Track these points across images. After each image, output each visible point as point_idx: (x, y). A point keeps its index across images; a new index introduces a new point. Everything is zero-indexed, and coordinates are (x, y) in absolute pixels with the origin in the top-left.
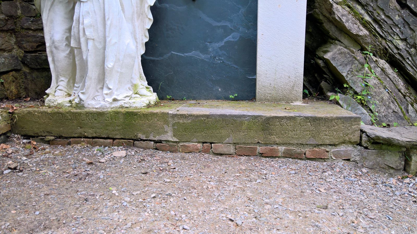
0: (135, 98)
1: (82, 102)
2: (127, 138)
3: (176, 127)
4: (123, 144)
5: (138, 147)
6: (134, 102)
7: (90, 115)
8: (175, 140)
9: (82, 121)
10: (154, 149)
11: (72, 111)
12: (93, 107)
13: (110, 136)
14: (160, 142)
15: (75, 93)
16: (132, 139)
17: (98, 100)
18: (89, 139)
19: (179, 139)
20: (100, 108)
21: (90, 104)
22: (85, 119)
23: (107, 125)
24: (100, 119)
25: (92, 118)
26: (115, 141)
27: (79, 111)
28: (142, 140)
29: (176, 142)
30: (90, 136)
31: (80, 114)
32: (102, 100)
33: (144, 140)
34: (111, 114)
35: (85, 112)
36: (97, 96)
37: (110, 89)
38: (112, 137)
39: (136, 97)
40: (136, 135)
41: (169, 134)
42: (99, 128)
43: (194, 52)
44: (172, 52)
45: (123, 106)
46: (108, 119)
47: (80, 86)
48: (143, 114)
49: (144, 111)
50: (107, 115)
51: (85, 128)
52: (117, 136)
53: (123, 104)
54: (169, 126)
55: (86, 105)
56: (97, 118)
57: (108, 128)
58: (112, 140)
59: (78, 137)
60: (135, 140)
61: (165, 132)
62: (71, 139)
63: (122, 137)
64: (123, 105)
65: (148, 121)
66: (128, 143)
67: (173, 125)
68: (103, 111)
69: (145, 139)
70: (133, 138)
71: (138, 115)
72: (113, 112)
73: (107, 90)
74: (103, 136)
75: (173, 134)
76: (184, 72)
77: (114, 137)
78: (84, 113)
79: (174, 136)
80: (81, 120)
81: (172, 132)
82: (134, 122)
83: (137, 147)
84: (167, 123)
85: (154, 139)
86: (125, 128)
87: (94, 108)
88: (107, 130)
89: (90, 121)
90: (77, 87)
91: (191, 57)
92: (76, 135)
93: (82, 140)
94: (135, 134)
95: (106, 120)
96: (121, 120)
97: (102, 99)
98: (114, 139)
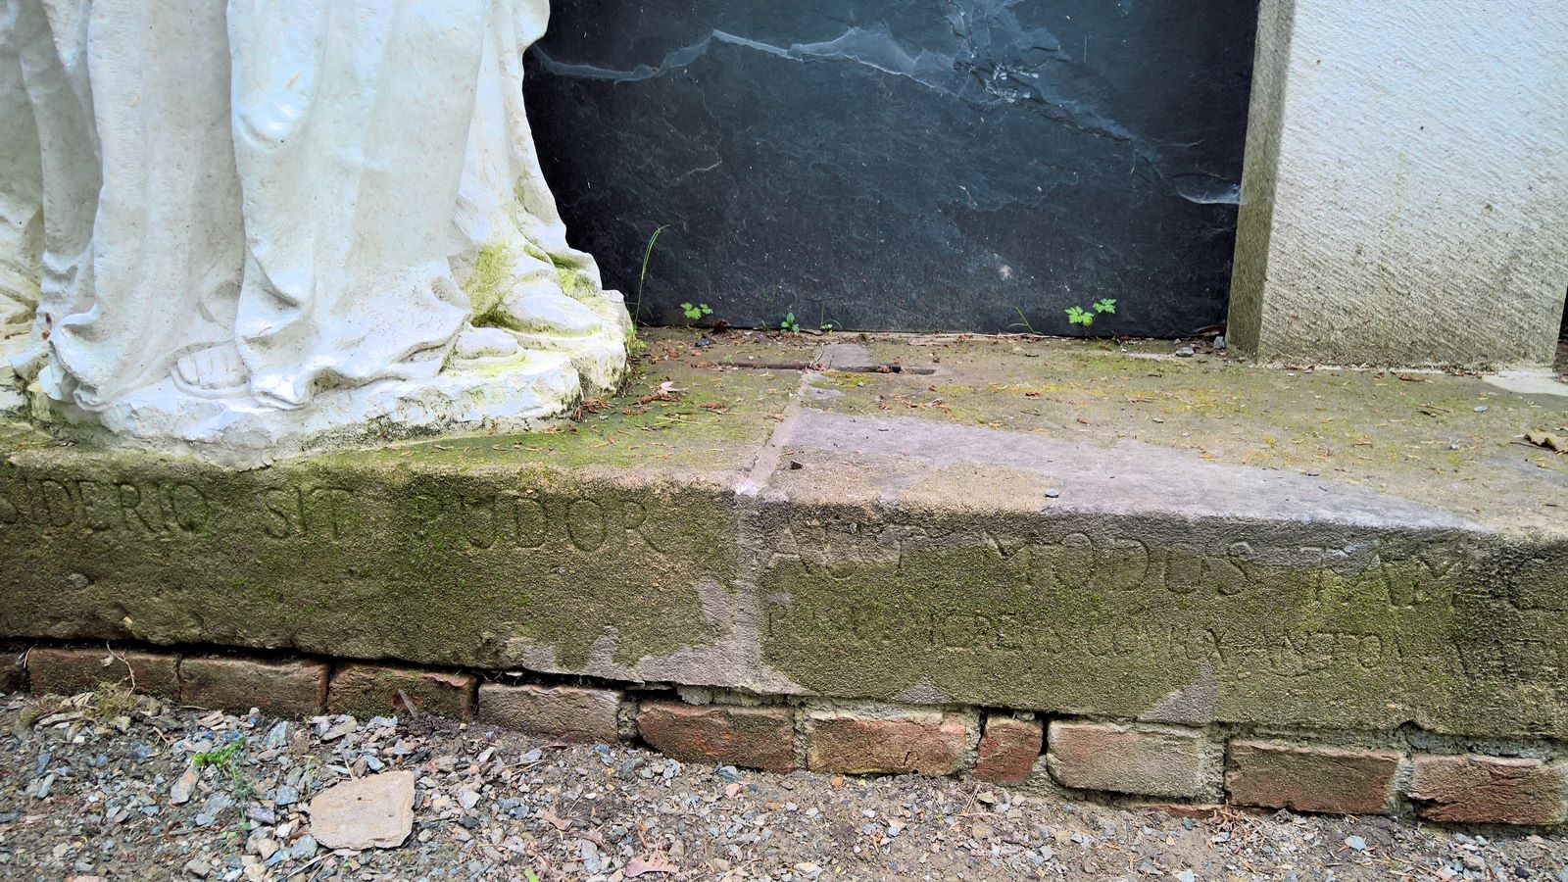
1: (85, 396)
2: (425, 656)
3: (787, 598)
4: (398, 699)
5: (506, 725)
6: (476, 393)
7: (149, 492)
8: (779, 683)
9: (97, 529)
10: (622, 739)
11: (13, 459)
12: (167, 431)
13: (305, 641)
14: (670, 693)
15: (48, 320)
16: (464, 670)
17: (206, 379)
18: (153, 658)
19: (803, 683)
21: (144, 413)
22: (115, 518)
23: (277, 569)
24: (226, 523)
25: (165, 514)
26: (344, 677)
27: (68, 458)
28: (530, 677)
29: (783, 700)
30: (159, 636)
31: (73, 482)
32: (233, 385)
33: (550, 681)
34: (305, 486)
35: (114, 466)
36: (201, 347)
37: (285, 302)
38: (320, 648)
39: (491, 353)
40: (489, 642)
41: (732, 645)
42: (222, 585)
43: (852, 31)
44: (719, 33)
45: (392, 425)
46: (281, 523)
48: (543, 499)
49: (548, 474)
50: (274, 494)
51: (118, 581)
52: (352, 642)
53: (390, 406)
54: (731, 588)
55: (116, 419)
56: (197, 516)
57: (284, 585)
58: (317, 670)
59: (77, 641)
60: (480, 676)
61: (705, 627)
62: (33, 652)
63: (393, 651)
64: (396, 418)
65: (578, 546)
66: (438, 696)
67: (767, 582)
68: (244, 466)
69: (555, 670)
70: (470, 661)
71: (500, 506)
72: (316, 472)
73: (270, 308)
74: (254, 642)
75: (766, 646)
77: (336, 653)
78: (105, 478)
79: (771, 657)
80: (89, 526)
81: (757, 633)
82: (471, 551)
83: (499, 722)
84: (719, 564)
85: (622, 674)
86: (408, 592)
87: (175, 440)
88: (281, 599)
89: (149, 536)
90: (59, 278)
91: (834, 65)
92: (61, 629)
93: (108, 661)
94: (486, 635)
95: (267, 531)
96: (381, 535)
97: (233, 377)
98: (334, 664)
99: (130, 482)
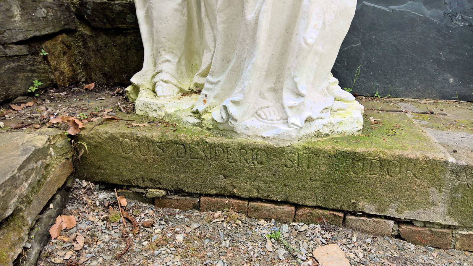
0: (338, 110)
1: (233, 122)
2: (331, 207)
3: (460, 195)
4: (319, 219)
5: (354, 229)
6: (340, 123)
7: (250, 152)
8: (452, 222)
9: (230, 163)
10: (392, 236)
11: (207, 140)
12: (256, 133)
13: (291, 199)
14: (410, 222)
15: (206, 96)
16: (342, 211)
17: (269, 118)
18: (241, 202)
19: (459, 222)
20: (274, 138)
21: (250, 128)
22: (237, 160)
23: (286, 177)
24: (273, 163)
25: (253, 159)
26: (301, 211)
27: (224, 141)
28: (365, 214)
29: (449, 227)
30: (245, 195)
31: (225, 148)
32: (278, 120)
33: (370, 216)
34: (301, 153)
35: (239, 144)
36: (265, 107)
37: (299, 95)
38: (296, 202)
39: (341, 110)
40: (353, 203)
41: (437, 209)
42: (268, 181)
43: (410, 2)
44: (365, 2)
46: (291, 163)
47: (220, 81)
48: (381, 161)
49: (382, 152)
50: (290, 155)
51: (234, 178)
52: (307, 200)
53: (320, 127)
54: (440, 191)
55: (239, 128)
56: (264, 160)
57: (288, 182)
58: (293, 208)
59: (217, 195)
60: (346, 213)
61: (429, 203)
62: (202, 198)
63: (320, 204)
65: (389, 175)
66: (333, 219)
67: (453, 190)
68: (282, 146)
69: (374, 213)
70: (346, 209)
71: (366, 162)
72: (305, 148)
73: (293, 97)
74: (275, 199)
75: (449, 210)
76: (384, 42)
77: (300, 203)
78: (236, 147)
79: (449, 214)
80: (228, 161)
81: (446, 206)
82: (353, 175)
83: (351, 228)
84: (438, 184)
85: (397, 215)
86: (329, 187)
87: (258, 136)
88: (286, 186)
89: (247, 165)
90: (212, 83)
91: (403, 13)
92: (213, 192)
93: (227, 202)
94: (353, 201)
95: (286, 166)
96: (323, 169)
97: (278, 118)
98: (298, 206)
99: (243, 149)
